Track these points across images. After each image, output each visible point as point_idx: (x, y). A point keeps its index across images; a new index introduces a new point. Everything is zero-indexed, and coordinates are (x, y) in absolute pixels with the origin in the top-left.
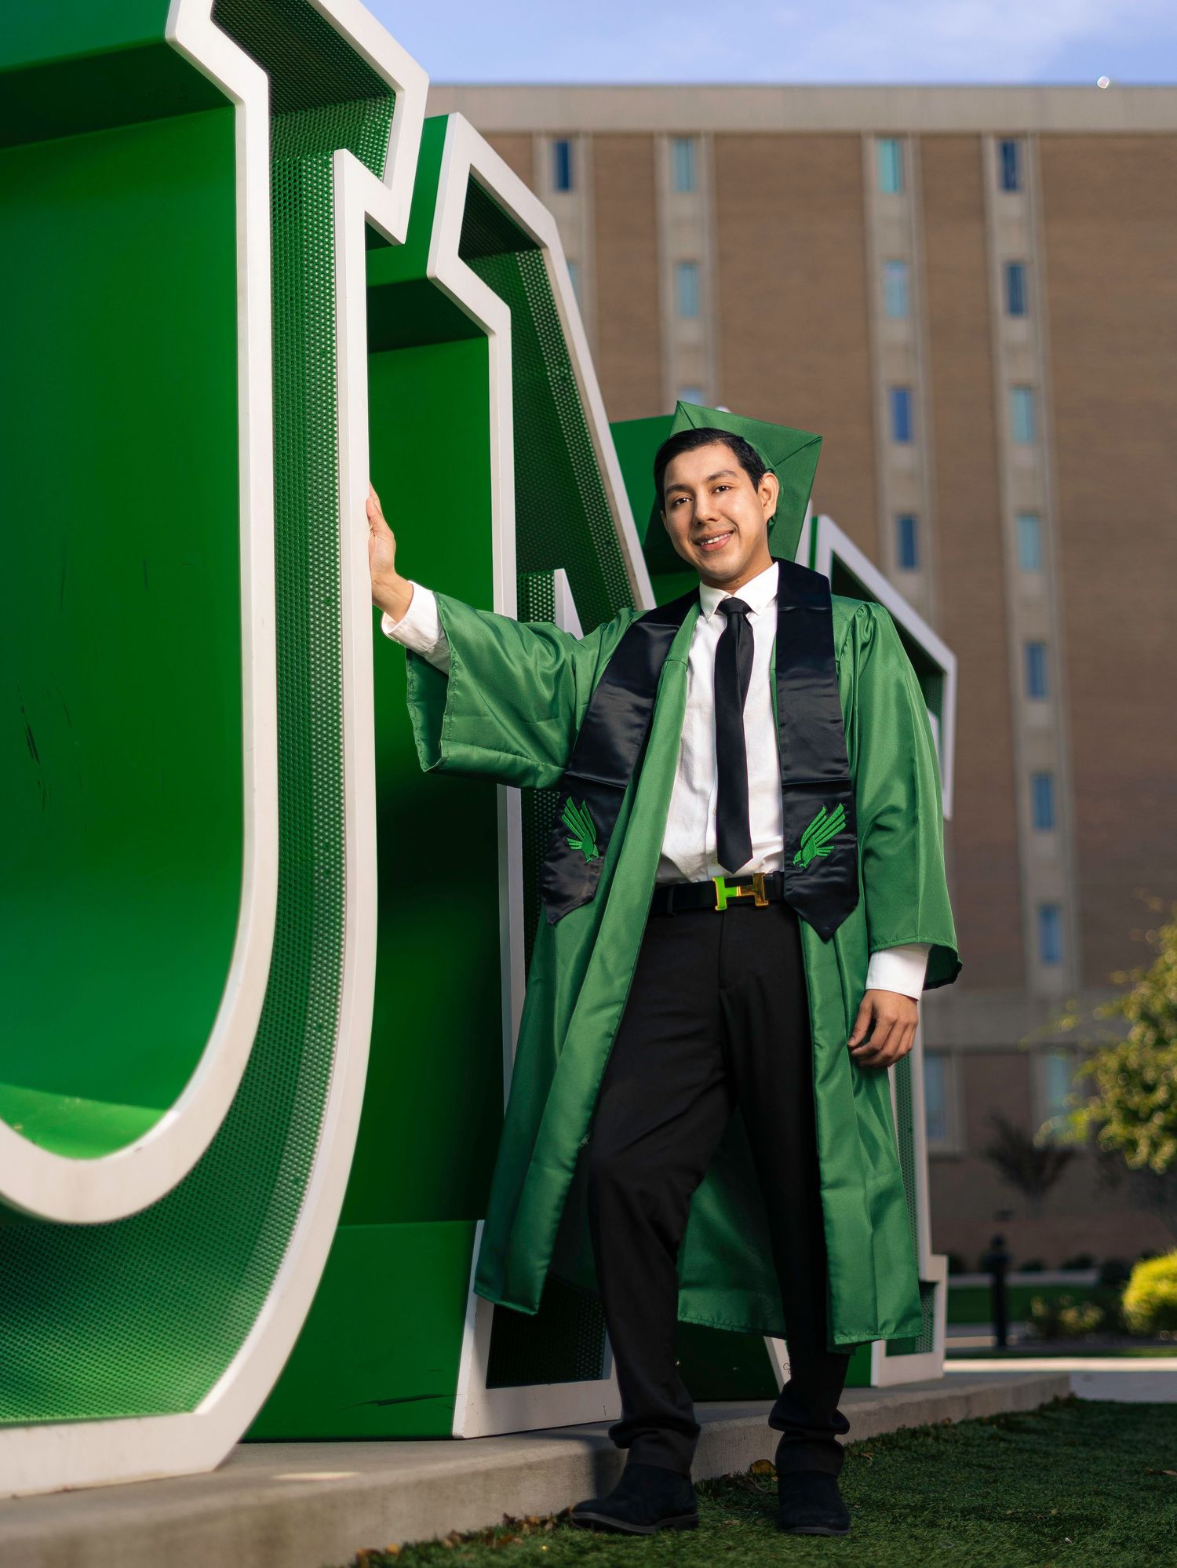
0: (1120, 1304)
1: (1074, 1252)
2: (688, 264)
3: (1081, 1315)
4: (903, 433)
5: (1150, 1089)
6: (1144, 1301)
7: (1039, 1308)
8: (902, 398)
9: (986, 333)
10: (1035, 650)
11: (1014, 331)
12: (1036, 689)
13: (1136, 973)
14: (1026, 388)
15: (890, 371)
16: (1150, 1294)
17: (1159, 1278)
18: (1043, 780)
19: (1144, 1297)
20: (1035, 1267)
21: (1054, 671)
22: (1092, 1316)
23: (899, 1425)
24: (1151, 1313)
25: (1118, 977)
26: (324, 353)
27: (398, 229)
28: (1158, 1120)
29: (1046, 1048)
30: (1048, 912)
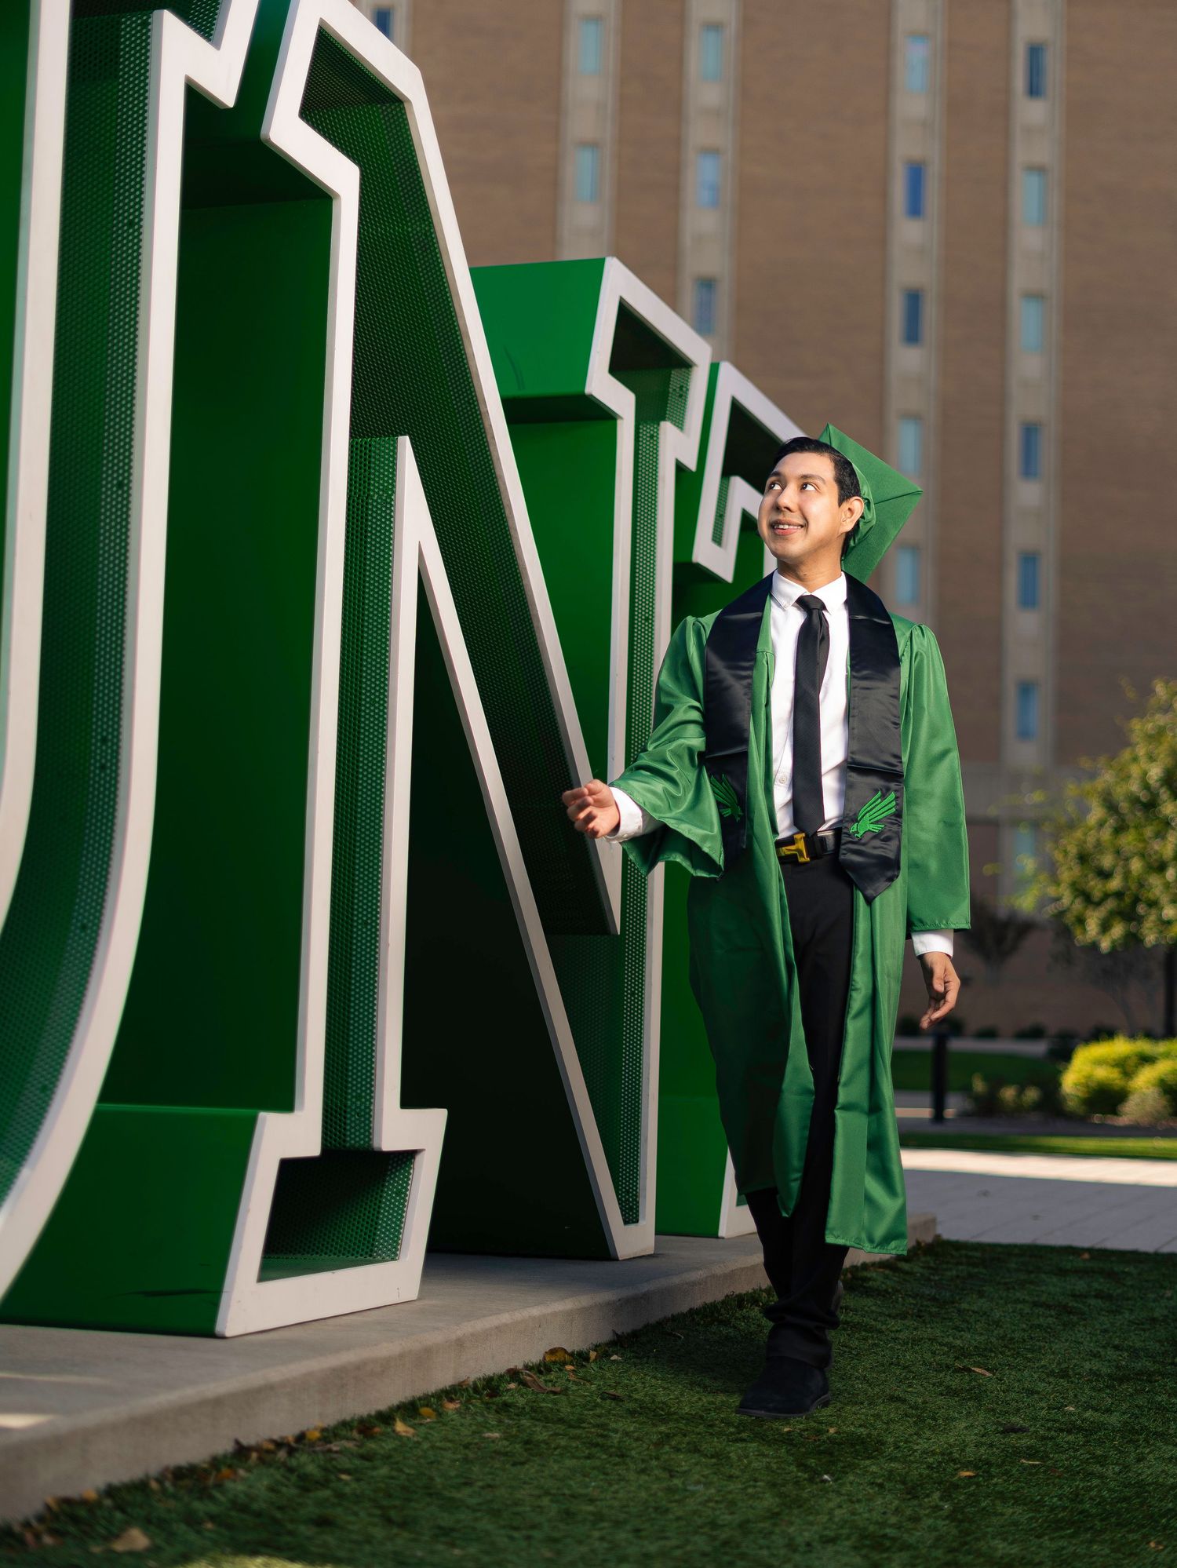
0: (1058, 1085)
1: (1029, 1021)
2: (714, 27)
3: (1021, 1092)
4: (915, 209)
5: (1105, 875)
6: (1081, 1084)
7: (979, 1086)
8: (916, 174)
9: (1004, 112)
10: (1030, 431)
11: (1031, 113)
12: (1029, 469)
13: (1102, 760)
14: (1040, 170)
15: (906, 147)
16: (1089, 1077)
17: (1100, 1062)
18: (1030, 560)
19: (1083, 1081)
20: (989, 1034)
21: (1048, 452)
22: (1032, 1095)
23: (727, 1292)
24: (1087, 1096)
25: (1085, 763)
26: (131, 224)
27: (225, 90)
28: (1110, 904)
29: (1015, 823)
30: (1026, 689)
